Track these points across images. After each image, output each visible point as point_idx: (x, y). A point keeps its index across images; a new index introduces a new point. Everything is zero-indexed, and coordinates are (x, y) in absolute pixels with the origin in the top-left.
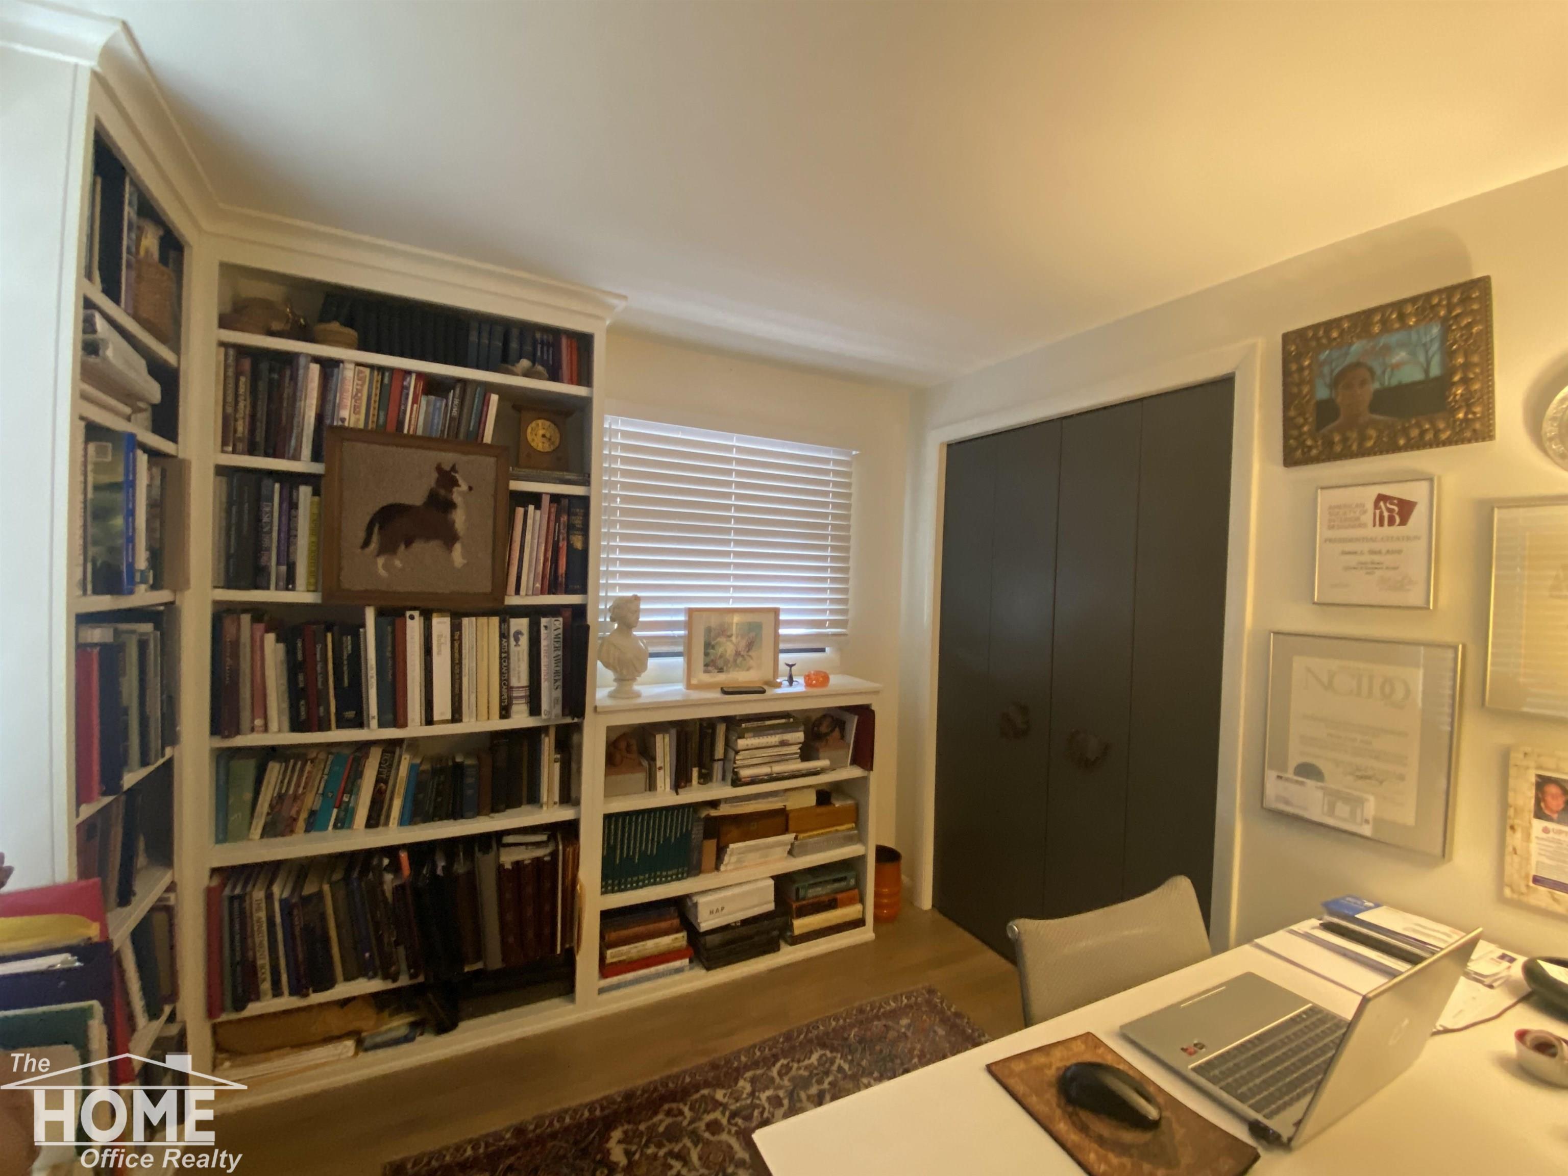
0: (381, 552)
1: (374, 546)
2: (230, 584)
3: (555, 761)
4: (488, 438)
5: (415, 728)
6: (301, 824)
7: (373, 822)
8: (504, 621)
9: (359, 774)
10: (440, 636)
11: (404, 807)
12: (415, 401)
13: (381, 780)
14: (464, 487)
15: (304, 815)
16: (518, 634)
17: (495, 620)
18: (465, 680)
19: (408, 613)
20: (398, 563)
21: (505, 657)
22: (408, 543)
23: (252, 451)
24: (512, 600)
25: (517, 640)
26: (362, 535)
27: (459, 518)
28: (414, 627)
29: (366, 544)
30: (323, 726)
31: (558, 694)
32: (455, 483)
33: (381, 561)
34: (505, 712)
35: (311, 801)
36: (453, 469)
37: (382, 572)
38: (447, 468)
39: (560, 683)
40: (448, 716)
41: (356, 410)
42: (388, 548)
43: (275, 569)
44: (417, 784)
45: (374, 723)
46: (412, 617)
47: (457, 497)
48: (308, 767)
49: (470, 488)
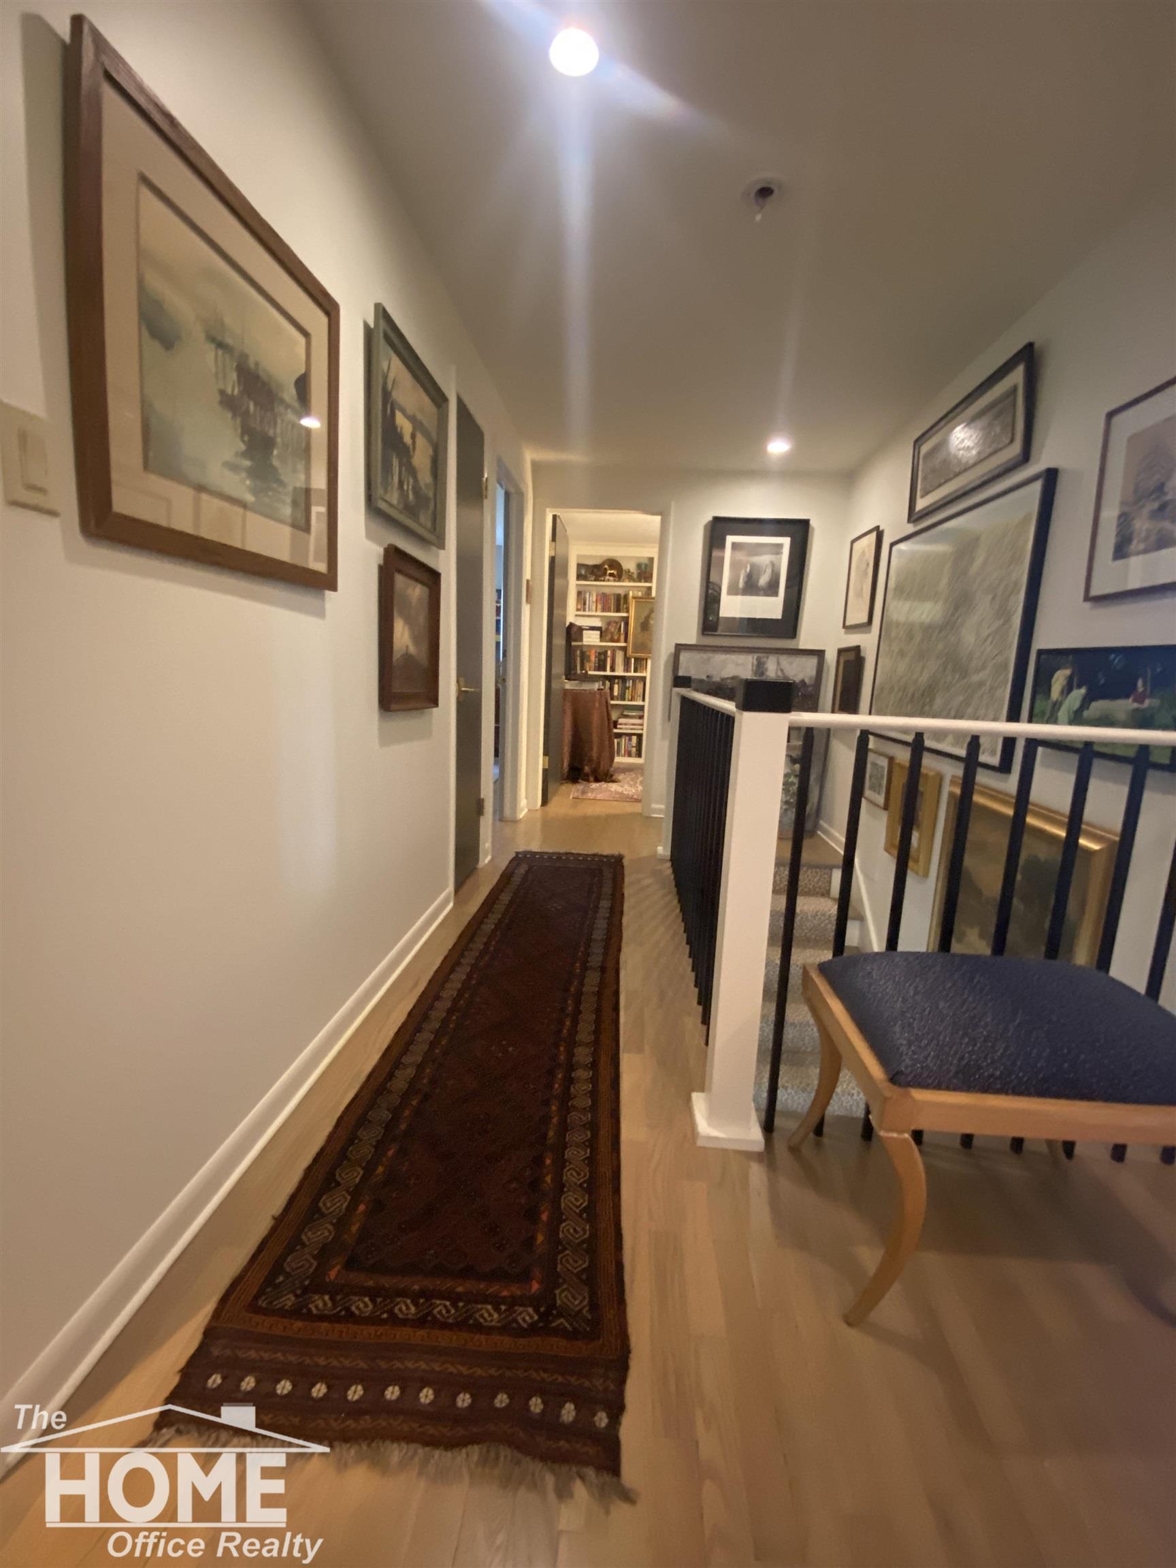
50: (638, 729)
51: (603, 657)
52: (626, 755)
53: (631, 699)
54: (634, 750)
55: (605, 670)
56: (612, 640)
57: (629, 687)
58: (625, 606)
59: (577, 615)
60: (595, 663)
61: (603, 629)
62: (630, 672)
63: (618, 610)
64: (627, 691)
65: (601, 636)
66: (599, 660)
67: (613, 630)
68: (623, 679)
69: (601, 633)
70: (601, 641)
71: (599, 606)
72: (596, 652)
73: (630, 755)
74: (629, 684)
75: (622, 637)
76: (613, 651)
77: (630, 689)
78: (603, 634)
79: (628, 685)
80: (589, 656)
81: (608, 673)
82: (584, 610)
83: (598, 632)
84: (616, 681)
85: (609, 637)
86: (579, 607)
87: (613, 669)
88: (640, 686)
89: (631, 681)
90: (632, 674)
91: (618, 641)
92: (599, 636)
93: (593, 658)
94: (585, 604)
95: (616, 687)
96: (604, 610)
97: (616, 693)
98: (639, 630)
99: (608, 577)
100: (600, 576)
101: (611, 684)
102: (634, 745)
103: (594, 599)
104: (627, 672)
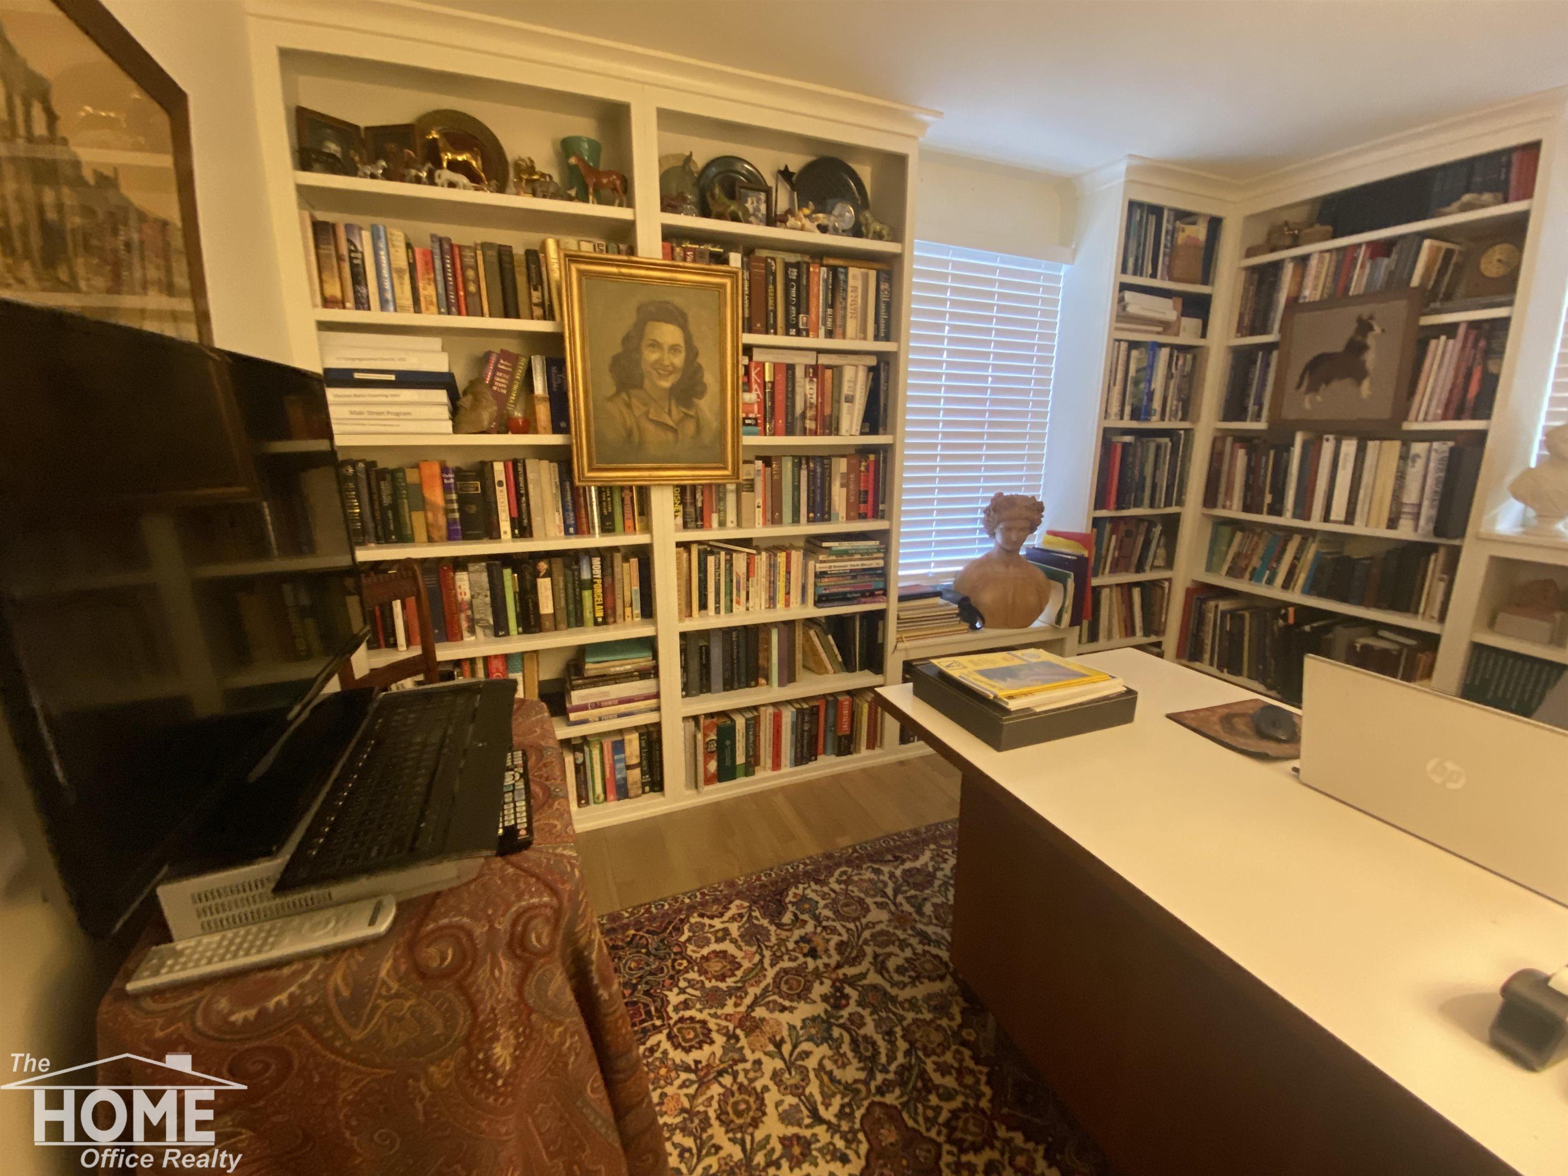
0: (1308, 391)
1: (1304, 388)
2: (1225, 418)
3: (1441, 580)
4: (1415, 281)
5: (1315, 523)
6: (1247, 575)
7: (1286, 586)
8: (1406, 444)
9: (1283, 551)
10: (1346, 455)
11: (1307, 579)
12: (1363, 266)
13: (1297, 558)
14: (1377, 329)
15: (1250, 569)
16: (1417, 456)
17: (1397, 444)
18: (1362, 492)
19: (1326, 436)
20: (1319, 398)
21: (1401, 477)
22: (1327, 383)
23: (1252, 334)
24: (1411, 426)
25: (1414, 461)
26: (1297, 379)
27: (1370, 358)
28: (1328, 448)
29: (1299, 386)
30: (1259, 512)
31: (1433, 512)
32: (1371, 328)
33: (1307, 398)
34: (1393, 523)
35: (1256, 562)
36: (1371, 318)
37: (1307, 405)
38: (1365, 317)
39: (1436, 503)
40: (1342, 518)
41: (1315, 288)
42: (1313, 388)
43: (1252, 408)
44: (1319, 567)
45: (1289, 514)
46: (1327, 440)
47: (1370, 340)
48: (1256, 539)
49: (1383, 331)
50: (640, 712)
51: (475, 488)
52: (611, 797)
53: (604, 618)
54: (635, 775)
55: (493, 533)
56: (506, 426)
57: (592, 582)
58: (536, 296)
59: (324, 326)
60: (448, 511)
61: (461, 382)
62: (589, 532)
63: (510, 310)
64: (587, 594)
65: (455, 411)
66: (463, 501)
67: (501, 382)
68: (572, 558)
69: (454, 398)
70: (456, 430)
71: (428, 291)
72: (444, 470)
73: (623, 792)
74: (592, 570)
75: (543, 412)
76: (515, 462)
77: (598, 589)
78: (466, 402)
79: (586, 575)
80: (419, 487)
81: (508, 544)
82: (362, 303)
83: (441, 396)
84: (543, 566)
85: (486, 416)
86: (334, 290)
87: (522, 529)
88: (628, 573)
89: (597, 562)
90: (598, 540)
91: (528, 427)
92: (445, 412)
93: (436, 496)
94: (358, 277)
95: (544, 586)
96: (449, 306)
97: (546, 607)
98: (609, 386)
99: (446, 174)
100: (408, 166)
101: (521, 579)
102: (635, 761)
103: (401, 258)
104: (578, 532)
